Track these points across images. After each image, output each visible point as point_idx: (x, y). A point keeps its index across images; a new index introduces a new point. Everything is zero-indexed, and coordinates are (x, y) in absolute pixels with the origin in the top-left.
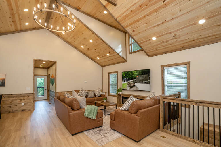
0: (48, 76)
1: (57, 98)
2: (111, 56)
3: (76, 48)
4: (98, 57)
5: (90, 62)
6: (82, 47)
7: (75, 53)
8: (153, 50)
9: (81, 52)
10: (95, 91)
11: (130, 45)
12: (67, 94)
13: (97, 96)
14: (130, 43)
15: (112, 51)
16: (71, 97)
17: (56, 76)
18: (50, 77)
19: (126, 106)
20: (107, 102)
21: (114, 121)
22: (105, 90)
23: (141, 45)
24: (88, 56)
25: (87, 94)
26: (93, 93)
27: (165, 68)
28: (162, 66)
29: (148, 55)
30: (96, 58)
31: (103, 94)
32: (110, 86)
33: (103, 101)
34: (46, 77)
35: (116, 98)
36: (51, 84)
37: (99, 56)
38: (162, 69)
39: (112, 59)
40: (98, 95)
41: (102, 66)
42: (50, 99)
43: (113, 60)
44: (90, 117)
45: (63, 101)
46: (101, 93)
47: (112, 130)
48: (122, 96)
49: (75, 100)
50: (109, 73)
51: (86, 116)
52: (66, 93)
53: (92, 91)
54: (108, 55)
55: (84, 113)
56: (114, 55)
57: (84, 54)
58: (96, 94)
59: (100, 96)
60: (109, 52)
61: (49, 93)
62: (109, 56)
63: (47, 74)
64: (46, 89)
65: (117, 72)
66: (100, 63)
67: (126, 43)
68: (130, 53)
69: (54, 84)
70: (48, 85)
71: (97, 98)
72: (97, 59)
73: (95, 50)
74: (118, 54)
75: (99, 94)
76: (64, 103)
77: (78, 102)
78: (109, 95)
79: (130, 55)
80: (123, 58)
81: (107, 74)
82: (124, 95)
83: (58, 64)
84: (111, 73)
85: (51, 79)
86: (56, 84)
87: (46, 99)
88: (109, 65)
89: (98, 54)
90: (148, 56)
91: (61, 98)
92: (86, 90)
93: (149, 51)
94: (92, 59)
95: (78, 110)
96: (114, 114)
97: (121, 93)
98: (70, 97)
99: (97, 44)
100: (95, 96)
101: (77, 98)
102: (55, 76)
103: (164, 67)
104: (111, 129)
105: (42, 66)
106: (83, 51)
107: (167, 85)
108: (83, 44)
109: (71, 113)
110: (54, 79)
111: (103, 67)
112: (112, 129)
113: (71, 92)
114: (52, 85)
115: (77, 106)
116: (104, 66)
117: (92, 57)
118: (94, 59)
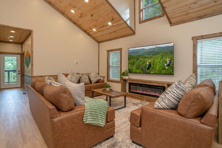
0: (22, 55)
1: (32, 86)
2: (114, 26)
3: (63, 13)
4: (94, 28)
5: (82, 36)
6: (73, 11)
7: (61, 22)
8: (182, 14)
9: (70, 20)
10: (90, 75)
11: (141, 11)
12: (48, 79)
13: (93, 82)
14: (141, 8)
15: (116, 17)
16: (56, 84)
17: (32, 52)
18: (25, 56)
19: (167, 102)
20: (111, 90)
21: (140, 128)
22: (103, 73)
23: (164, 5)
24: (80, 27)
25: (79, 80)
26: (88, 78)
27: (198, 41)
28: (193, 38)
29: (171, 23)
30: (91, 30)
31: (100, 79)
32: (109, 69)
33: (106, 90)
34: (19, 56)
35: (120, 85)
36: (26, 65)
37: (95, 26)
38: (194, 42)
39: (114, 30)
40: (94, 80)
41: (99, 42)
42: (25, 86)
43: (115, 32)
44: (95, 122)
45: (41, 92)
46: (99, 78)
47: (135, 145)
48: (129, 81)
49: (65, 91)
50: (108, 51)
51: (87, 122)
52: (47, 77)
53: (86, 75)
54: (110, 24)
55: (82, 115)
56: (118, 25)
57: (75, 23)
58: (92, 80)
59: (97, 82)
60: (112, 20)
61: (24, 78)
62: (111, 26)
63: (21, 52)
64: (20, 72)
65: (120, 50)
66: (96, 38)
67: (135, 9)
68: (141, 22)
69: (30, 64)
70: (22, 68)
71: (93, 84)
72: (93, 31)
73: (92, 16)
74: (125, 22)
75: (96, 80)
76: (43, 95)
77: (70, 94)
78: (108, 80)
79: (141, 24)
80: (131, 28)
81: (106, 53)
82: (131, 80)
83: (35, 35)
84: (112, 51)
85: (26, 58)
86: (32, 65)
87: (20, 86)
88: (109, 40)
89: (94, 23)
90: (169, 25)
91: (38, 85)
92: (78, 74)
93: (173, 16)
94: (85, 31)
95: (71, 110)
96: (139, 115)
97: (127, 78)
98: (54, 83)
99: (95, 5)
100: (91, 82)
101: (67, 86)
102: (30, 53)
103: (197, 39)
104: (131, 142)
105: (11, 39)
106: (74, 19)
107: (200, 66)
108: (74, 7)
109: (56, 120)
110: (30, 57)
111: (100, 44)
112: (133, 142)
113: (55, 77)
114: (28, 67)
115: (68, 103)
116: (101, 42)
117: (85, 27)
118: (88, 31)
